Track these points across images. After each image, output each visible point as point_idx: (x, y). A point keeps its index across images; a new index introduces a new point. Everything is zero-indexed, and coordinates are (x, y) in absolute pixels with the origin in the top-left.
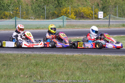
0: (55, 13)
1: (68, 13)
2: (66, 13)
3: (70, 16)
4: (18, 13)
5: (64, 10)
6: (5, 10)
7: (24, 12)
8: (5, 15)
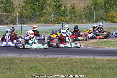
0: (103, 18)
1: (114, 18)
2: (112, 17)
3: (115, 20)
4: (73, 19)
5: (110, 15)
6: (62, 16)
7: (78, 18)
8: (61, 20)
